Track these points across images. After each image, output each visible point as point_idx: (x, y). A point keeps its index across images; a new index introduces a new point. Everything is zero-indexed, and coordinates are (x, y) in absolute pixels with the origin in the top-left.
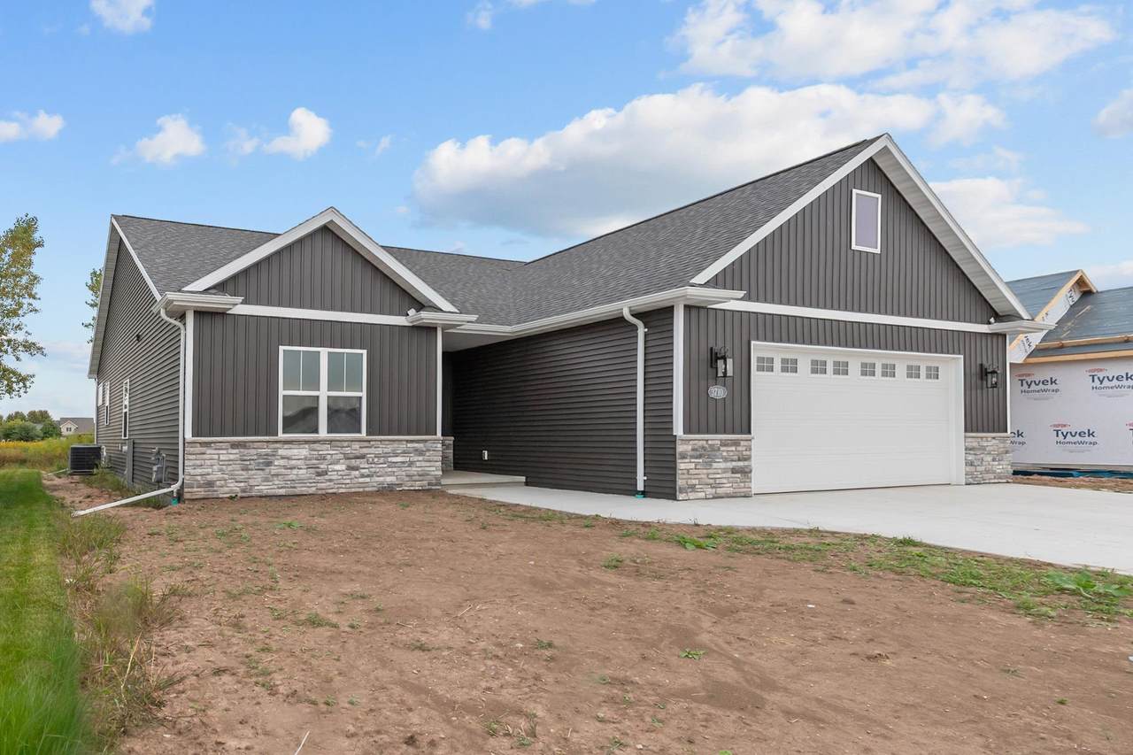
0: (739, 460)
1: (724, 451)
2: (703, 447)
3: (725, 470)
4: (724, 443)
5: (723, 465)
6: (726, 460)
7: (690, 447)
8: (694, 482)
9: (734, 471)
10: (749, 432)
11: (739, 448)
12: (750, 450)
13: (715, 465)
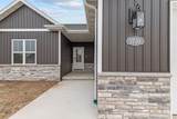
0: (157, 92)
1: (141, 85)
2: (121, 82)
3: (142, 100)
4: (139, 79)
5: (140, 96)
6: (142, 91)
7: (107, 82)
8: (110, 107)
9: (151, 100)
10: (169, 71)
11: (157, 84)
12: (169, 84)
13: (131, 95)
